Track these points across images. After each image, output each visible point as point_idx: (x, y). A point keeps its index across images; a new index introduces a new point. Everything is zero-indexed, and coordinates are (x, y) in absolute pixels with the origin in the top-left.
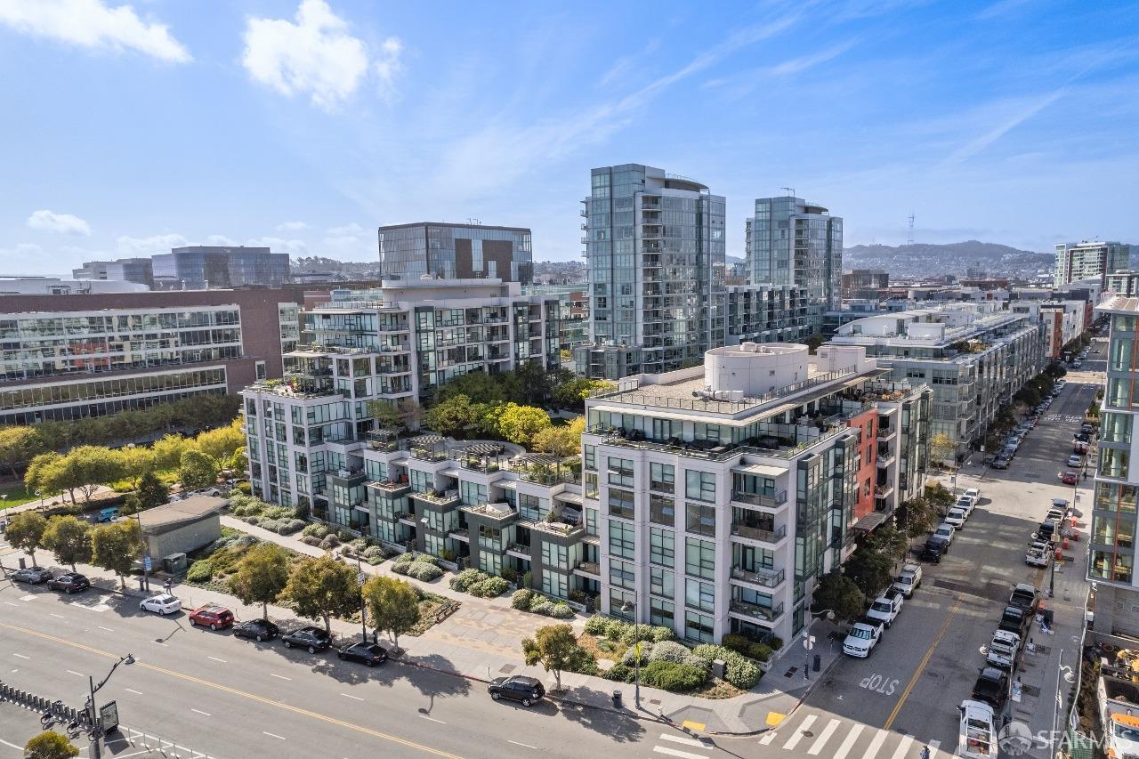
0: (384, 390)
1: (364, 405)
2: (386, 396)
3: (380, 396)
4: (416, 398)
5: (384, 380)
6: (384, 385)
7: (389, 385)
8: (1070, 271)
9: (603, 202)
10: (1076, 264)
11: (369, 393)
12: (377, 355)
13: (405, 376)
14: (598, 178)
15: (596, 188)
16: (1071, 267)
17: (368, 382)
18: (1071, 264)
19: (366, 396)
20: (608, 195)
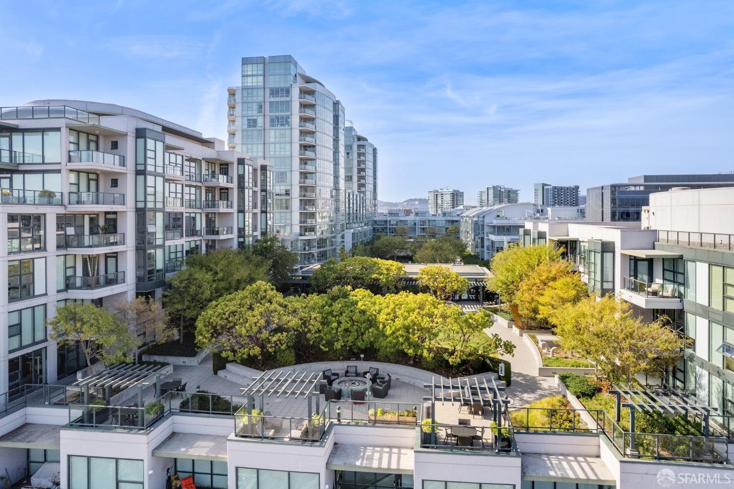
0: (69, 285)
1: (27, 316)
2: (73, 294)
3: (63, 296)
4: (131, 295)
5: (70, 263)
6: (70, 272)
7: (79, 272)
8: (437, 206)
9: (255, 91)
10: (439, 202)
11: (39, 289)
12: (61, 210)
13: (107, 256)
14: (250, 67)
15: (247, 76)
16: (437, 204)
17: (39, 265)
18: (437, 202)
19: (34, 296)
20: (261, 84)
